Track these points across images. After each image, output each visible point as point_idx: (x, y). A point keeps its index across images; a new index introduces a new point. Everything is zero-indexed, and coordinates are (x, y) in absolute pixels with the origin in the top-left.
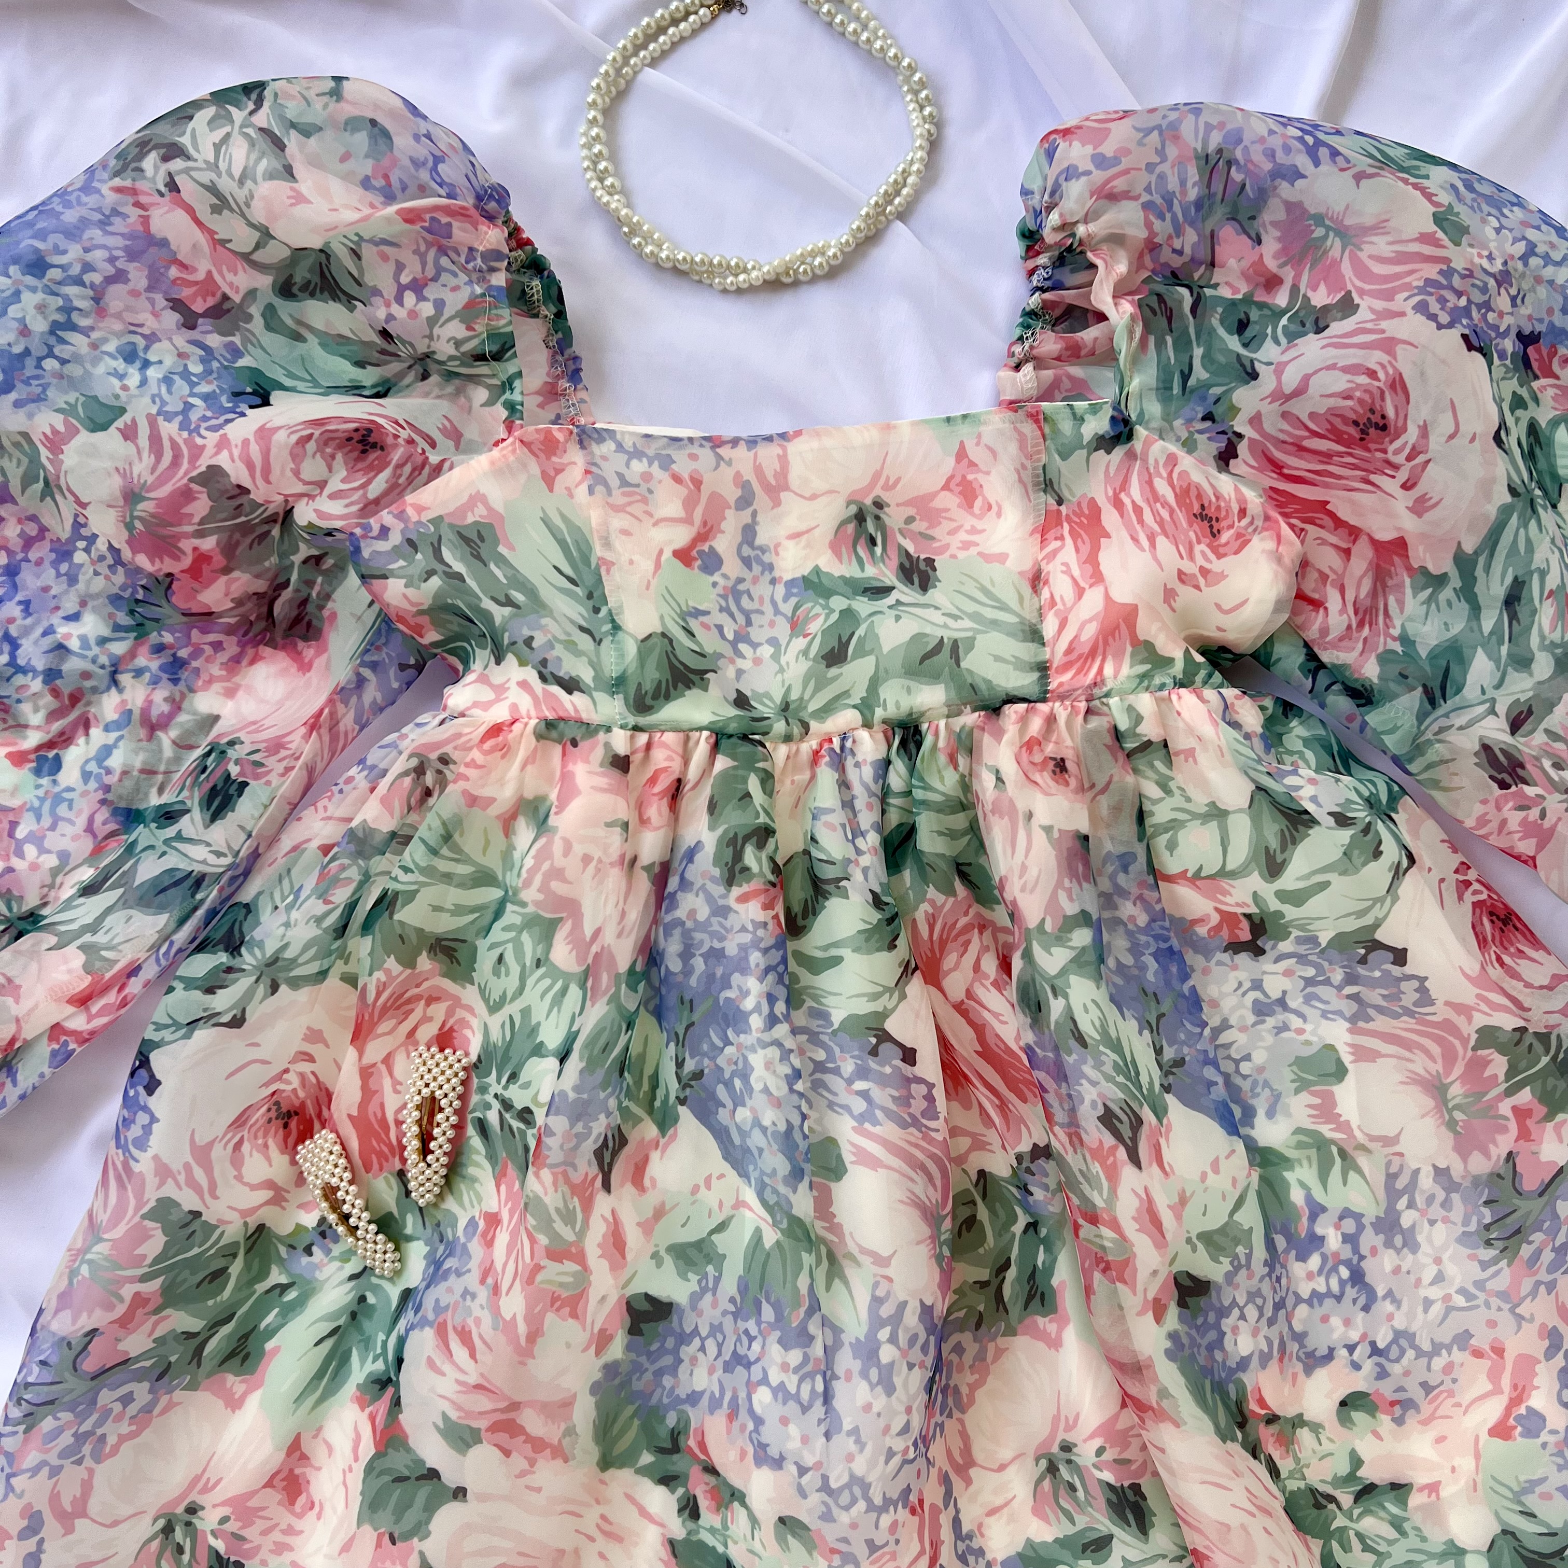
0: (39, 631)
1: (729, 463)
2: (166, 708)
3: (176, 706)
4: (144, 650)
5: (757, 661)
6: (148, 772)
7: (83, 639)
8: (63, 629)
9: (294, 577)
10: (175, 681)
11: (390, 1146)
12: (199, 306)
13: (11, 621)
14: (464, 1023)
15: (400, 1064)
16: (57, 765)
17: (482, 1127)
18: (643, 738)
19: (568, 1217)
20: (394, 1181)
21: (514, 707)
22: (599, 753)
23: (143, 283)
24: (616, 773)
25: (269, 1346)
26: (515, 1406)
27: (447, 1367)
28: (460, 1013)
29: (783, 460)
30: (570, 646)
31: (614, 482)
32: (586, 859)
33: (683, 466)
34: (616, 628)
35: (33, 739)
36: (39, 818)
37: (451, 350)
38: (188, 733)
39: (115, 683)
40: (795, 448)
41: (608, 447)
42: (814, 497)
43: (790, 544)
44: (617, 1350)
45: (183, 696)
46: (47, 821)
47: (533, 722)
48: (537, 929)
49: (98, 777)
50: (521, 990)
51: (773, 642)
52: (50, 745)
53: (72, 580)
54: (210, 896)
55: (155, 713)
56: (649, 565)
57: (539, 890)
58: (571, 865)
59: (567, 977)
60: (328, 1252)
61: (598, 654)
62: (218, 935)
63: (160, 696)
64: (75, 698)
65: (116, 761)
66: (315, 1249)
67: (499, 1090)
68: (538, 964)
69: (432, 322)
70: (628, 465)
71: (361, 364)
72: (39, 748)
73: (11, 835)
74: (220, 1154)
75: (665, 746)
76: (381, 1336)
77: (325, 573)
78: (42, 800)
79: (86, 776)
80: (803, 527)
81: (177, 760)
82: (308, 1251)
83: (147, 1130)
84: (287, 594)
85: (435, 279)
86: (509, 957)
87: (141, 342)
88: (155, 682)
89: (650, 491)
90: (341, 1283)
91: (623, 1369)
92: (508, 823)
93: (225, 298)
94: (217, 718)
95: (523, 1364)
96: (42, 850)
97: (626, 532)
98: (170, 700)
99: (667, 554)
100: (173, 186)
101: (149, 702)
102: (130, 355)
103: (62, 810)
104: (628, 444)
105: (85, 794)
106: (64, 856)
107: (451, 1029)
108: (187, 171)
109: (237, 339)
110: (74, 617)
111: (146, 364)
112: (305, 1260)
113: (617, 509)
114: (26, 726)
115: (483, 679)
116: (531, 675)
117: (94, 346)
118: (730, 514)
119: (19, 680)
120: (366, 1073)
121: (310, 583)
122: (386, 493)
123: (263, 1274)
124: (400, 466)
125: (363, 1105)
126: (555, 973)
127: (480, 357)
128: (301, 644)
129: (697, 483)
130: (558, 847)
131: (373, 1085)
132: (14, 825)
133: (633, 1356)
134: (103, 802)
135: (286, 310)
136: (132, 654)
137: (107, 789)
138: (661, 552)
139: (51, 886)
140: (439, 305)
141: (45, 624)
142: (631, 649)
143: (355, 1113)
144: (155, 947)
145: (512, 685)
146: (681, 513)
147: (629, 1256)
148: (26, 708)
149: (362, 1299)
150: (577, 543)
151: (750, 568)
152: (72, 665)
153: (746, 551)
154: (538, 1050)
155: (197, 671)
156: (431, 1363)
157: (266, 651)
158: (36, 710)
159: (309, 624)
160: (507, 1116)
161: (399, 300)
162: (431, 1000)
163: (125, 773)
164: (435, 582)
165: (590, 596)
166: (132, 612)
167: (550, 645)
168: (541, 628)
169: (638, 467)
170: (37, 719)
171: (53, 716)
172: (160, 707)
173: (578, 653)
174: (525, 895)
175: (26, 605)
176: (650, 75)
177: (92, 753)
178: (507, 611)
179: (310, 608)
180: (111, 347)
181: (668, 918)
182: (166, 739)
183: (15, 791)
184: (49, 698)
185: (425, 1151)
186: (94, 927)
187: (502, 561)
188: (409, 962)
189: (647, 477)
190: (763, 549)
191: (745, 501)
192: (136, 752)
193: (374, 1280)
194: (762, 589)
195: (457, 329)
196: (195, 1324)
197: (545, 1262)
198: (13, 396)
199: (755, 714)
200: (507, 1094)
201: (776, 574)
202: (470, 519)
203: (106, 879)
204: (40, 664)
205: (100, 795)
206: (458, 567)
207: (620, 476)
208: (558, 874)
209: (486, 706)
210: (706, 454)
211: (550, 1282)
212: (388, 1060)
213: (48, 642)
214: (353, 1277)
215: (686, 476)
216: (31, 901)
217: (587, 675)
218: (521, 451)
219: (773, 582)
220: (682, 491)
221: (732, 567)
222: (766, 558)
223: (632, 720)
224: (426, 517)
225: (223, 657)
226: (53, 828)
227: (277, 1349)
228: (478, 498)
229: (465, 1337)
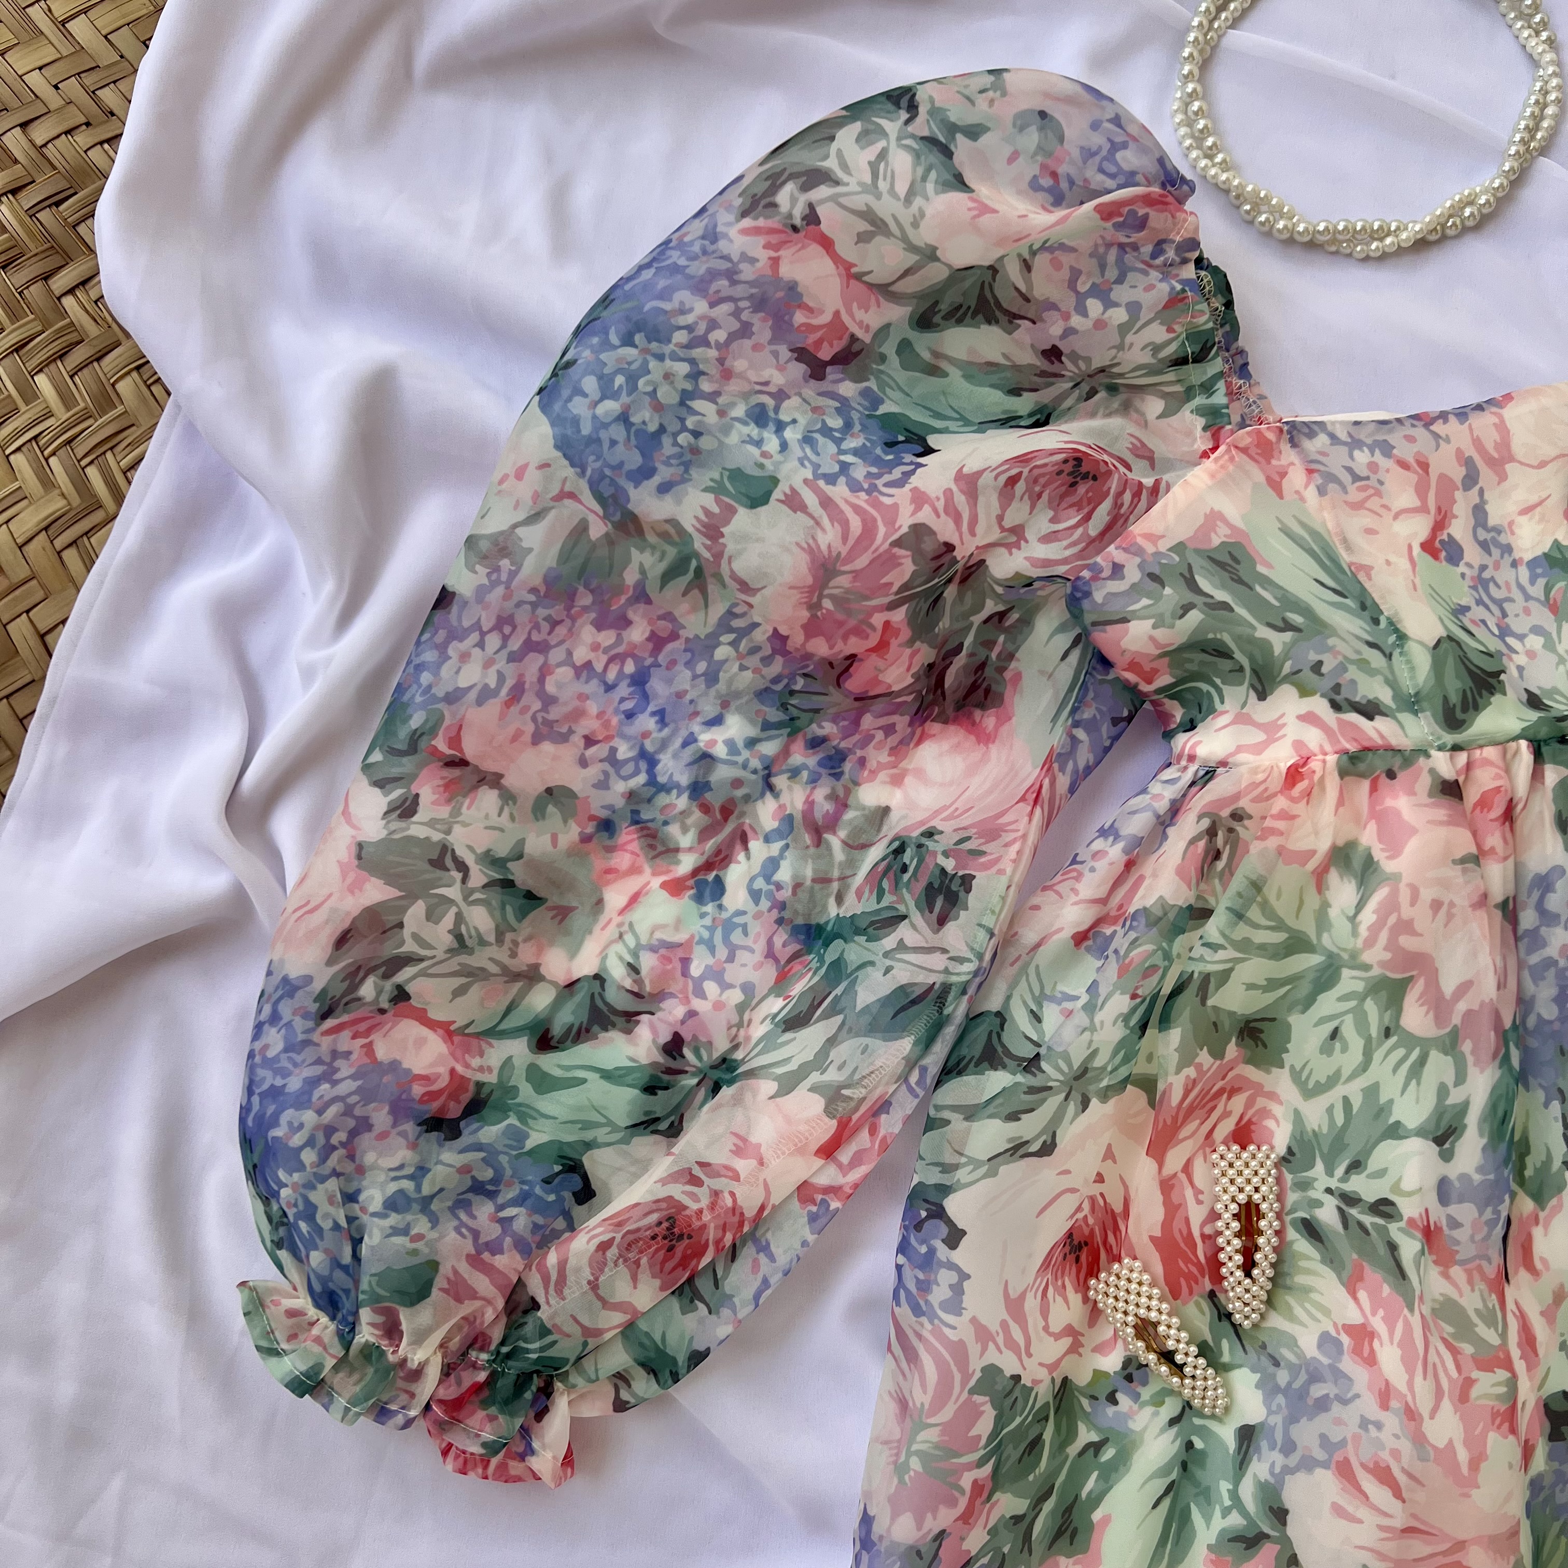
0: (678, 742)
1: (1448, 440)
2: (828, 807)
3: (841, 803)
4: (798, 746)
5: (1531, 654)
6: (823, 880)
7: (731, 744)
8: (704, 737)
9: (968, 641)
10: (837, 776)
11: (1198, 1264)
12: (825, 354)
13: (646, 735)
14: (1265, 1113)
15: (1199, 1170)
16: (719, 888)
17: (1311, 1229)
18: (1462, 758)
19: (1489, 1319)
20: (1205, 1305)
21: (1298, 745)
22: (1425, 782)
23: (767, 334)
24: (1446, 800)
25: (1097, 1516)
26: (1460, 1546)
27: (1363, 1512)
28: (1261, 1102)
29: (1502, 428)
30: (1363, 664)
31: (1346, 478)
32: (1436, 905)
33: (1405, 451)
34: (1402, 637)
35: (687, 863)
36: (712, 950)
37: (1146, 358)
38: (856, 831)
39: (770, 787)
40: (1510, 413)
41: (1322, 440)
42: (1542, 465)
43: (1523, 520)
44: (1539, 1462)
45: (848, 792)
46: (722, 953)
47: (1332, 759)
48: (1384, 994)
49: (770, 895)
50: (1365, 1066)
51: (1537, 630)
52: (708, 866)
53: (711, 678)
54: (958, 1010)
55: (818, 815)
56: (1404, 564)
57: (1386, 949)
58: (1420, 915)
59: (1425, 1045)
60: (1136, 1397)
61: (1392, 672)
62: (977, 1051)
63: (820, 794)
64: (727, 811)
65: (784, 874)
66: (1119, 1396)
67: (1333, 1184)
68: (1387, 1033)
69: (1124, 329)
70: (1351, 457)
71: (1016, 392)
72: (695, 872)
73: (685, 973)
74: (1032, 1304)
75: (1487, 762)
76: (1225, 1486)
77: (1007, 631)
78: (711, 929)
79: (755, 895)
80: (1534, 499)
81: (851, 864)
82: (1112, 1399)
83: (958, 1290)
84: (960, 661)
85: (1120, 280)
86: (1349, 1030)
87: (770, 402)
88: (814, 781)
89: (1381, 483)
90: (1162, 1431)
91: (1547, 1482)
92: (1320, 878)
93: (853, 339)
94: (886, 810)
95: (1467, 1496)
96: (725, 986)
97: (1370, 531)
98: (832, 797)
99: (1417, 550)
100: (812, 218)
101: (810, 804)
102: (759, 416)
103: (736, 937)
104: (1343, 435)
105: (757, 916)
106: (748, 989)
107: (1250, 1122)
108: (834, 199)
109: (872, 384)
110: (716, 721)
111: (780, 427)
112: (1111, 1410)
113: (1357, 506)
114: (677, 850)
115: (1242, 719)
116: (1319, 705)
117: (721, 413)
118: (1459, 495)
119: (663, 799)
120: (1167, 1186)
121: (989, 644)
122: (1109, 527)
123: (1072, 1434)
124: (1120, 494)
125: (1167, 1224)
126: (1410, 1041)
127: (1180, 361)
128: (977, 714)
129: (1424, 466)
130: (1404, 896)
131: (1175, 1199)
132: (686, 962)
133: (1556, 1465)
134: (780, 921)
135: (923, 343)
136: (785, 752)
137: (782, 906)
138: (1410, 547)
139: (740, 1025)
140: (1134, 308)
141: (683, 733)
142: (1423, 661)
143: (1158, 1233)
144: (904, 1078)
145: (1290, 719)
146: (1415, 502)
147: (1541, 1351)
148: (674, 830)
149: (1189, 1445)
150: (1323, 549)
151: (1489, 553)
152: (721, 774)
153: (1482, 535)
154: (1395, 1132)
155: (862, 762)
156: (1338, 1511)
157: (934, 727)
158: (685, 830)
159: (987, 691)
160: (1353, 1212)
161: (1083, 311)
162: (1233, 1091)
163: (797, 886)
164: (1195, 617)
165: (1363, 607)
166: (784, 707)
167: (1342, 668)
168: (1331, 649)
169: (1362, 457)
170: (686, 840)
171: (704, 834)
172: (824, 807)
173: (1372, 672)
174: (1367, 957)
175: (661, 716)
176: (1237, 38)
177: (757, 869)
178: (1288, 636)
179: (989, 671)
180: (739, 411)
181: (1534, 959)
182: (835, 841)
183: (678, 924)
184: (697, 815)
185: (1248, 1266)
186: (820, 1061)
187: (1267, 582)
188: (1218, 1053)
189: (1373, 467)
190: (1498, 530)
191: (1471, 479)
192: (804, 858)
193: (1197, 1421)
194: (1505, 575)
195: (1157, 333)
196: (1020, 1506)
197: (1475, 1374)
198: (656, 480)
199: (1554, 714)
200: (1348, 1187)
201: (1516, 555)
202: (1216, 541)
203: (814, 1007)
204: (684, 779)
205: (775, 914)
206: (1221, 595)
207: (1349, 470)
208: (1406, 926)
209: (1258, 749)
210: (1420, 432)
211: (1486, 1396)
212: (1187, 1168)
213: (688, 754)
214: (1173, 1422)
215: (1411, 460)
216: (721, 1046)
217: (1385, 696)
218: (1240, 457)
219: (1515, 564)
220: (1413, 478)
221: (1472, 554)
222: (1503, 539)
223: (1449, 739)
224: (1163, 546)
225: (893, 740)
226: (731, 959)
227: (1107, 1520)
228: (1214, 518)
229: (1384, 1475)
